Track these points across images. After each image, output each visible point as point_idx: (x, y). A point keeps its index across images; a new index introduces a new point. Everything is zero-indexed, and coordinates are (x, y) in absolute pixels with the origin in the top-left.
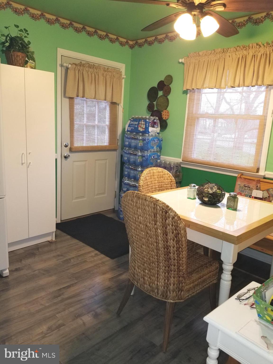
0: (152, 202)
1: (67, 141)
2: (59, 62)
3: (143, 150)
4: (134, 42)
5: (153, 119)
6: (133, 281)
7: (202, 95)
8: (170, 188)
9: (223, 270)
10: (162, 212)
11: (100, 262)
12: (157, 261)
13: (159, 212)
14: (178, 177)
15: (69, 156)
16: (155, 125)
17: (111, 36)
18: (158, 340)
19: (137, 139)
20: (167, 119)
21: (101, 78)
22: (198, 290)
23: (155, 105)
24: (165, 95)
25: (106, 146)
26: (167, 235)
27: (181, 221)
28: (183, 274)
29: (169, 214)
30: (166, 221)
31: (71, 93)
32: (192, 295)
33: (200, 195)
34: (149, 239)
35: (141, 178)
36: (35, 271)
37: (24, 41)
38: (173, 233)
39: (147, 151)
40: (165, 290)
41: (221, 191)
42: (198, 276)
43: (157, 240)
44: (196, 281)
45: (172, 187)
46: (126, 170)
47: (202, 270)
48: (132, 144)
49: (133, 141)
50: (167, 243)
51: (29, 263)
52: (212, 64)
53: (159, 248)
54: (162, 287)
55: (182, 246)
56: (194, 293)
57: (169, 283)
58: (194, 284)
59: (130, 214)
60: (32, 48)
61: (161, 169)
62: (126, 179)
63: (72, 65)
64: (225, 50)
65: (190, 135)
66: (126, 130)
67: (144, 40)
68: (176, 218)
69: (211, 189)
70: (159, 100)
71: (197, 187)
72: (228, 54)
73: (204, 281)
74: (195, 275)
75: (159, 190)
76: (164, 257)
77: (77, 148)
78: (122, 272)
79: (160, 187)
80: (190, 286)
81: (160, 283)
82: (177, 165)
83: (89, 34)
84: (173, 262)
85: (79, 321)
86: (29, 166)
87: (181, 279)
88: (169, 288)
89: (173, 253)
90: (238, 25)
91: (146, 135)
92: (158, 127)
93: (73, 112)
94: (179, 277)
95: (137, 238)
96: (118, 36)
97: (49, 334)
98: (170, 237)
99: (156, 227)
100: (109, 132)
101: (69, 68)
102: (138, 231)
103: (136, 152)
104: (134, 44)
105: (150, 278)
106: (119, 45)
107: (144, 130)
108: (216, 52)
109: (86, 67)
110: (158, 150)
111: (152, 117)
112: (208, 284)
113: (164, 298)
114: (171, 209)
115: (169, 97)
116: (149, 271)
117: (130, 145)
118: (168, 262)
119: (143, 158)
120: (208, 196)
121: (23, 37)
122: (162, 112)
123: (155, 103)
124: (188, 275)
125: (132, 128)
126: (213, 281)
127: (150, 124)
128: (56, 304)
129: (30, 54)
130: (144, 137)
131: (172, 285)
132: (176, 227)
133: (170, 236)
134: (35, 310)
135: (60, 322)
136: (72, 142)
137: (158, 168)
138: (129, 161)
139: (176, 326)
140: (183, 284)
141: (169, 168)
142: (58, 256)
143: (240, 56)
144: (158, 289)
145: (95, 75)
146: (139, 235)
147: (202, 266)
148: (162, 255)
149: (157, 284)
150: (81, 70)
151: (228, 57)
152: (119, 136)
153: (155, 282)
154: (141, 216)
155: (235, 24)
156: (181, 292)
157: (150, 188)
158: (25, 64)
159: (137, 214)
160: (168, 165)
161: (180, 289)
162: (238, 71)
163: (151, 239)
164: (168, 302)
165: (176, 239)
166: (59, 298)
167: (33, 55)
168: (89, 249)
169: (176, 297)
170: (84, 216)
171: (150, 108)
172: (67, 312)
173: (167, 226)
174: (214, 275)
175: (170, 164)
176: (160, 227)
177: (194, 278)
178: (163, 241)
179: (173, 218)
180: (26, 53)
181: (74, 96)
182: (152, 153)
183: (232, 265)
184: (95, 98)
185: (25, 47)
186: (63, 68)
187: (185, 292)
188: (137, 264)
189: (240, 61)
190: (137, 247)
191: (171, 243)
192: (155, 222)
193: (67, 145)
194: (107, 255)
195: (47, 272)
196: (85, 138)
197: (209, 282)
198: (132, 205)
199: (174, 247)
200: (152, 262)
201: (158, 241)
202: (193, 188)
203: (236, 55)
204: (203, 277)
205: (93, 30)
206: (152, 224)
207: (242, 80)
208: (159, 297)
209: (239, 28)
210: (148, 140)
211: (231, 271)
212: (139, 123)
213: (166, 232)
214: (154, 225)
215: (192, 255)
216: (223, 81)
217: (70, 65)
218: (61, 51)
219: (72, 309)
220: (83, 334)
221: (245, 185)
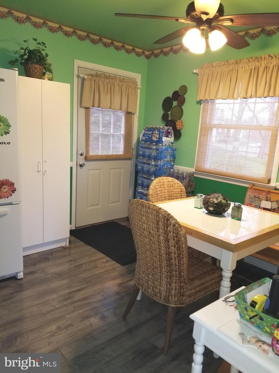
0: (155, 210)
1: (82, 150)
2: (76, 73)
3: (156, 159)
4: (151, 52)
5: (166, 129)
6: (138, 286)
7: (215, 105)
8: (180, 197)
9: (223, 277)
10: (164, 220)
11: (111, 268)
12: (160, 266)
13: (161, 220)
14: (190, 187)
15: (84, 164)
16: (169, 135)
17: (127, 47)
18: (161, 343)
19: (151, 148)
20: (181, 129)
21: (117, 88)
22: (200, 296)
23: (170, 115)
24: (180, 105)
25: (120, 155)
26: (168, 242)
27: (181, 229)
28: (185, 280)
29: (170, 222)
30: (167, 228)
31: (87, 102)
32: (194, 300)
33: (206, 204)
34: (152, 246)
35: (151, 187)
36: (48, 274)
37: (42, 54)
38: (174, 240)
39: (161, 160)
40: (167, 294)
41: (226, 201)
42: (199, 283)
43: (159, 246)
44: (197, 287)
45: (182, 196)
46: (140, 178)
47: (204, 277)
48: (146, 154)
49: (147, 150)
50: (169, 250)
51: (43, 267)
52: (226, 75)
53: (161, 254)
54: (164, 292)
55: (183, 252)
56: (195, 299)
57: (171, 288)
58: (195, 290)
59: (135, 221)
60: (49, 60)
61: (171, 178)
62: (140, 188)
63: (88, 76)
64: (238, 61)
65: (203, 145)
66: (140, 140)
67: (160, 50)
68: (177, 225)
69: (216, 199)
70: (173, 110)
71: (204, 196)
72: (240, 66)
73: (206, 288)
74: (197, 281)
75: (169, 199)
76: (166, 263)
77: (92, 156)
78: (131, 279)
79: (170, 197)
80: (192, 292)
81: (163, 288)
82: (190, 175)
83: (106, 45)
84: (175, 268)
85: (87, 323)
86: (45, 173)
87: (182, 284)
88: (170, 293)
89: (175, 259)
90: (251, 36)
91: (160, 144)
92: (172, 137)
93: (89, 122)
94: (181, 283)
95: (142, 245)
96: (134, 47)
97: (58, 333)
98: (171, 244)
99: (158, 234)
100: (124, 141)
101: (85, 79)
102: (143, 238)
103: (150, 161)
104: (150, 54)
105: (153, 283)
106: (136, 55)
107: (158, 140)
108: (229, 64)
109: (101, 78)
110: (172, 159)
111: (165, 127)
112: (210, 291)
113: (166, 302)
114: (172, 217)
115: (183, 107)
116: (153, 276)
117: (144, 154)
118: (170, 268)
119: (157, 167)
120: (213, 205)
121: (41, 50)
122: (176, 122)
123: (169, 113)
124: (189, 281)
125: (146, 137)
126: (216, 289)
127: (163, 134)
128: (66, 305)
129: (48, 66)
130: (157, 147)
131: (174, 290)
132: (177, 235)
133: (172, 242)
134: (46, 311)
135: (69, 322)
136: (87, 151)
137: (168, 178)
138: (143, 170)
139: (179, 331)
140: (185, 289)
141: (182, 177)
142: (71, 261)
143: (252, 67)
144: (161, 294)
145: (111, 85)
146: (143, 242)
147: (205, 273)
148: (164, 261)
149: (160, 289)
150: (96, 81)
151: (241, 69)
152: (134, 145)
153: (158, 286)
154: (145, 223)
155: (249, 35)
156: (183, 298)
157: (159, 197)
158: (42, 75)
159: (142, 221)
160: (181, 175)
161: (181, 295)
162: (250, 82)
163: (154, 246)
164: (170, 306)
165: (177, 246)
166: (69, 300)
167: (50, 67)
168: (101, 255)
169: (177, 302)
170: (98, 224)
171: (165, 117)
172: (76, 313)
173: (168, 233)
174: (217, 283)
175: (182, 174)
176: (162, 233)
177: (196, 285)
178: (165, 247)
179: (174, 225)
180: (44, 65)
181: (90, 105)
182: (165, 162)
183: (231, 273)
184: (110, 108)
185: (43, 59)
186: (79, 79)
187: (186, 298)
188: (142, 269)
189: (252, 73)
190: (141, 252)
191: (172, 249)
192: (157, 230)
193: (82, 154)
194: (118, 262)
195: (59, 276)
196: (100, 147)
197: (212, 289)
198: (137, 213)
199: (175, 254)
200: (155, 267)
201: (160, 248)
202: (200, 198)
203: (249, 66)
204: (205, 284)
205: (110, 41)
206: (155, 231)
207: (254, 91)
208: (162, 302)
209: (253, 39)
210: (162, 149)
211: (230, 278)
212: (153, 133)
213: (167, 238)
214: (156, 232)
215: (196, 263)
216: (236, 92)
217: (86, 76)
218: (78, 63)
219: (80, 311)
220: (90, 334)
221: (255, 196)
